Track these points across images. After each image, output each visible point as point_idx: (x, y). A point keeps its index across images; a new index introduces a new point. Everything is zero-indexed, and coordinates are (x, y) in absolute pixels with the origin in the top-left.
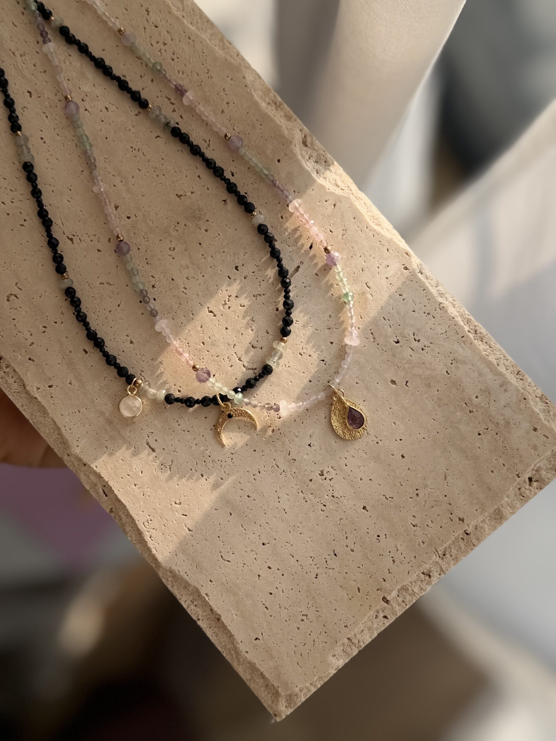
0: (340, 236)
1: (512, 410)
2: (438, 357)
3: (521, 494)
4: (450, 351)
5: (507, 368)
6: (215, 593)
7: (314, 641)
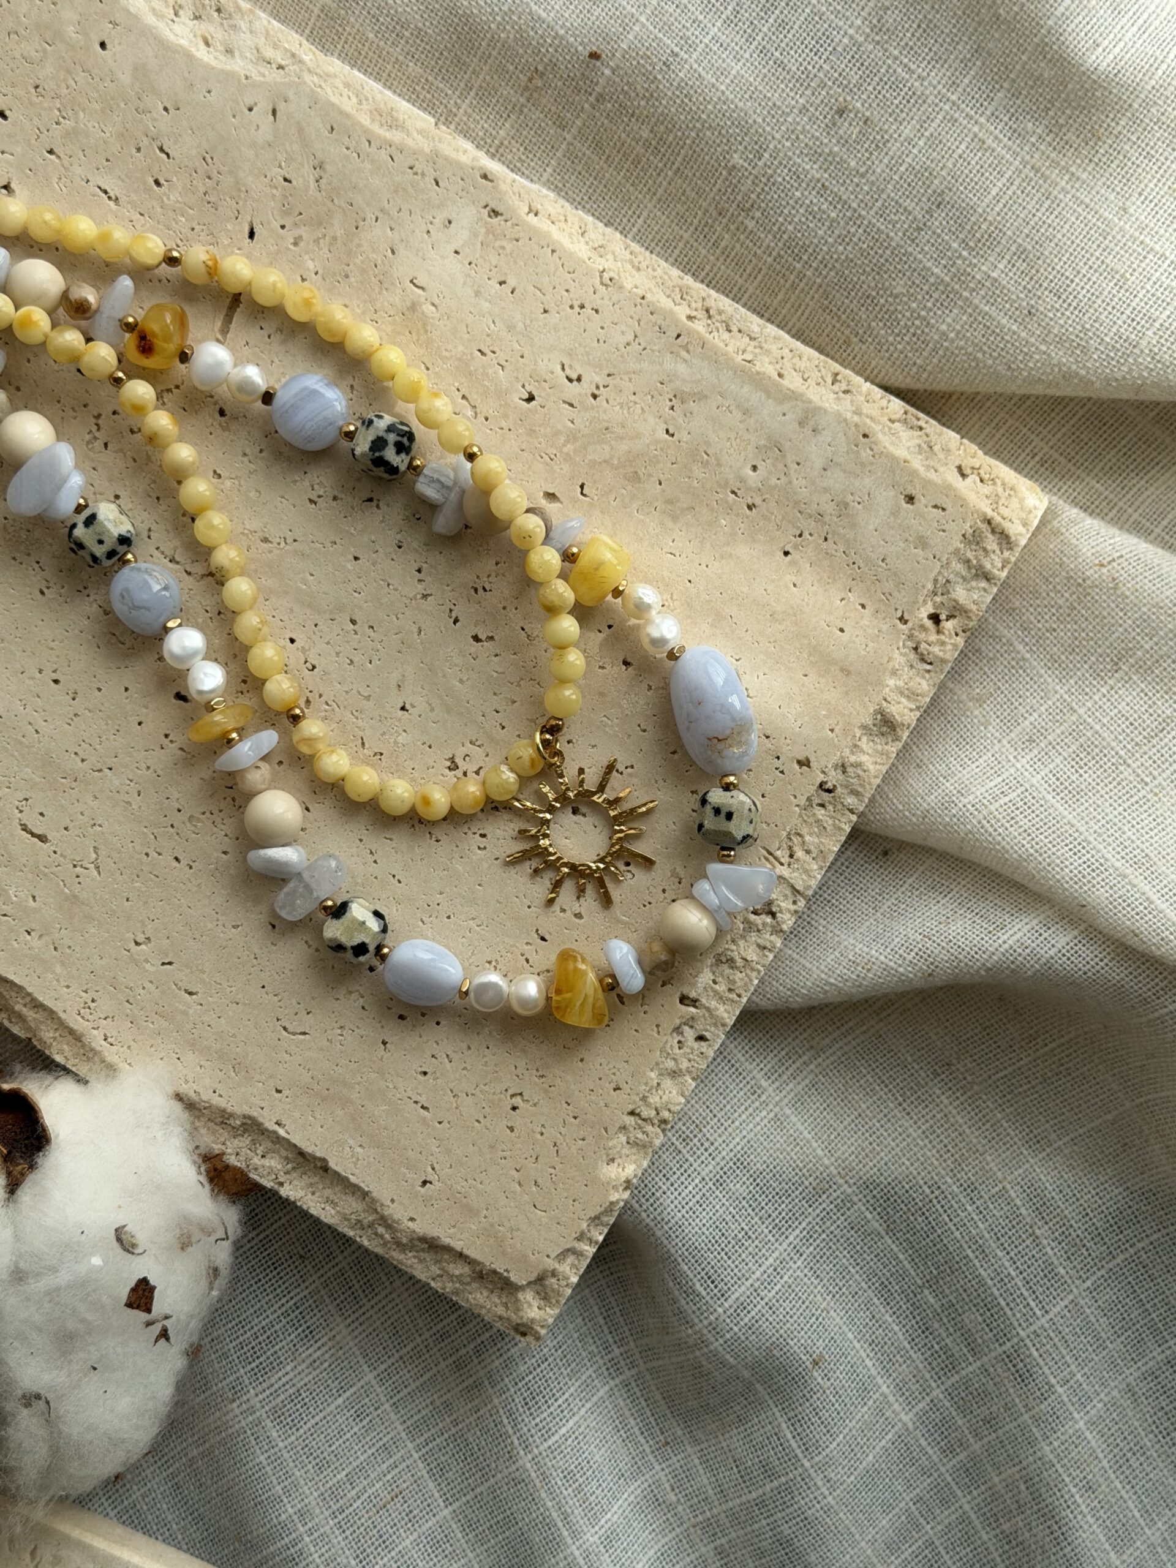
0: (312, 185)
1: (845, 472)
2: (636, 403)
3: (923, 660)
4: (660, 379)
5: (806, 376)
6: (297, 1114)
7: (555, 1145)
